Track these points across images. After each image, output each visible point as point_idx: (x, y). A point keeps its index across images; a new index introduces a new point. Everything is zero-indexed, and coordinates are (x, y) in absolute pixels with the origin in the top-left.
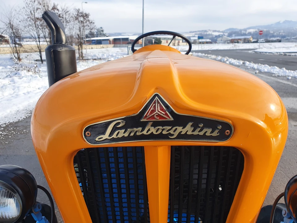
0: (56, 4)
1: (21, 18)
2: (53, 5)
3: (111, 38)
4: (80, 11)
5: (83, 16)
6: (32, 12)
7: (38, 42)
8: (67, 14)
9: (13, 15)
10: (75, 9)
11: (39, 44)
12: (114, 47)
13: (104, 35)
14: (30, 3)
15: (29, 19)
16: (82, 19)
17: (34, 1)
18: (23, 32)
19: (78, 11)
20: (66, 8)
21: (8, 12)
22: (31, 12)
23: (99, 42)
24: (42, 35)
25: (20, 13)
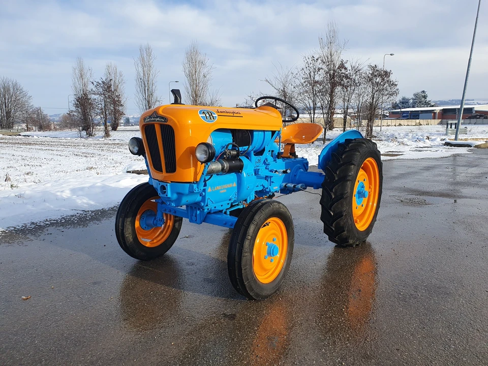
0: (345, 61)
1: (298, 82)
2: (340, 63)
3: (438, 109)
4: (377, 68)
5: (380, 75)
6: (312, 74)
7: (312, 115)
8: (358, 73)
9: (289, 80)
10: (370, 66)
11: (313, 117)
12: (441, 123)
13: (427, 104)
14: (311, 62)
15: (306, 83)
16: (379, 80)
17: (317, 60)
18: (296, 101)
19: (374, 68)
20: (357, 65)
21: (284, 77)
22: (310, 74)
23: (415, 116)
24: (319, 105)
25: (297, 76)
